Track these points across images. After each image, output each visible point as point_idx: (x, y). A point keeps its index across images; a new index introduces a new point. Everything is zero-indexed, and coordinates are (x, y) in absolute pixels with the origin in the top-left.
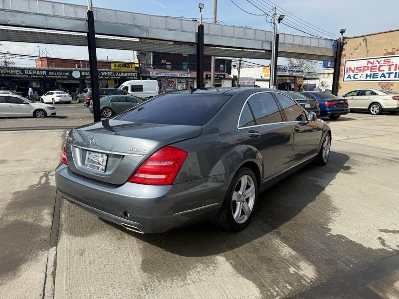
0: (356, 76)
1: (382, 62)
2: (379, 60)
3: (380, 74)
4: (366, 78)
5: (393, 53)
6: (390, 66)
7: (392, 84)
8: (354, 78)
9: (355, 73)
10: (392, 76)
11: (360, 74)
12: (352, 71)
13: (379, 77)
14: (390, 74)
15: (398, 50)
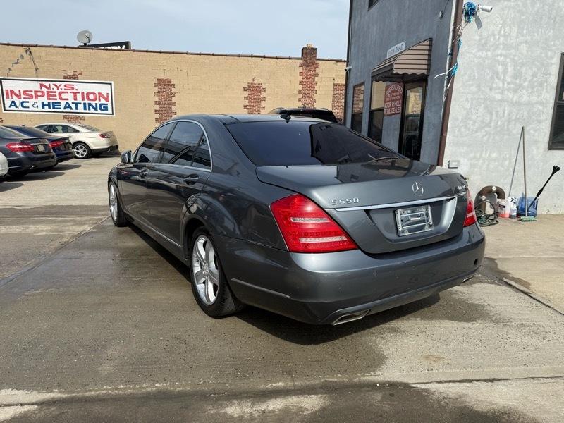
0: (25, 104)
1: (63, 87)
2: (58, 84)
3: (63, 103)
4: (43, 107)
5: (75, 77)
6: (75, 94)
7: (83, 118)
8: (23, 106)
9: (22, 100)
10: (81, 108)
11: (32, 101)
12: (19, 96)
13: (63, 107)
14: (76, 104)
15: (81, 74)
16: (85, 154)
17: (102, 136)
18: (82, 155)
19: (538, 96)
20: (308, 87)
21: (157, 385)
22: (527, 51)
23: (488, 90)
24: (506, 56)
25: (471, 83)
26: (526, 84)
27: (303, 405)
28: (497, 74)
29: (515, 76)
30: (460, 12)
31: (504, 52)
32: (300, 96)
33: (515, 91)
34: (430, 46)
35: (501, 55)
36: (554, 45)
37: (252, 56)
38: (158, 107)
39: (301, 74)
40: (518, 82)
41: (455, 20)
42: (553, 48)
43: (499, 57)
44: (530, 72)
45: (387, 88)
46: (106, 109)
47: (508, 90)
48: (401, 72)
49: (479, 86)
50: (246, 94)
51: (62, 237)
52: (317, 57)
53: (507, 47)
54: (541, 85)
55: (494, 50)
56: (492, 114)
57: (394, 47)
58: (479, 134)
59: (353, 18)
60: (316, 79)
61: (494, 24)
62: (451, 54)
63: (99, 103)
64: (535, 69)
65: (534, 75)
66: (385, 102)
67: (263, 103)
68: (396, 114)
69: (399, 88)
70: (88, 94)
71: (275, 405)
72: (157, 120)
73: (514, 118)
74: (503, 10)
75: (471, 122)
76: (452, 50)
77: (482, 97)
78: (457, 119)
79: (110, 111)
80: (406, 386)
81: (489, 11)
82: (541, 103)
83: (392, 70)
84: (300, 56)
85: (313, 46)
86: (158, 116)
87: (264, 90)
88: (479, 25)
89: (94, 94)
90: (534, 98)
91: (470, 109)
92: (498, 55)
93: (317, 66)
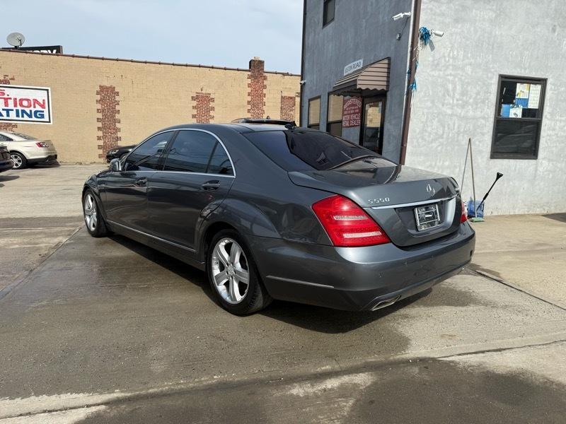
5: (6, 82)
6: (6, 100)
7: (16, 126)
10: (13, 115)
14: (8, 111)
15: (13, 79)
16: (20, 164)
17: (40, 145)
18: (17, 165)
19: (481, 112)
20: (257, 98)
21: (215, 377)
22: (472, 72)
23: (441, 106)
24: (455, 76)
25: (426, 99)
26: (471, 101)
27: (356, 382)
28: (447, 91)
29: (463, 94)
30: (416, 35)
31: (453, 73)
32: (249, 107)
33: (463, 107)
34: (389, 64)
35: (451, 75)
36: (493, 68)
37: (200, 66)
38: (100, 116)
39: (249, 85)
40: (465, 98)
41: (413, 42)
42: (493, 70)
43: (449, 77)
44: (475, 91)
45: (344, 102)
46: (42, 116)
47: (457, 105)
48: (363, 88)
49: (433, 102)
50: (195, 103)
51: (38, 249)
52: (265, 70)
53: (455, 67)
54: (483, 102)
55: (445, 70)
56: (444, 127)
57: (352, 64)
58: (433, 144)
59: (306, 34)
60: (265, 91)
61: (444, 48)
62: (410, 73)
63: (33, 110)
64: (478, 88)
65: (478, 94)
66: (343, 115)
67: (212, 113)
68: (354, 126)
69: (358, 102)
70: (21, 100)
71: (332, 383)
72: (99, 128)
73: (462, 130)
74: (451, 35)
75: (427, 134)
76: (410, 69)
77: (436, 111)
78: (415, 132)
79: (46, 119)
80: (434, 360)
81: (441, 36)
82: (484, 118)
83: (356, 85)
84: (248, 68)
85: (260, 59)
86: (100, 125)
87: (213, 100)
88: (432, 48)
89: (28, 100)
90: (478, 114)
91: (426, 122)
92: (448, 75)
93: (265, 78)
